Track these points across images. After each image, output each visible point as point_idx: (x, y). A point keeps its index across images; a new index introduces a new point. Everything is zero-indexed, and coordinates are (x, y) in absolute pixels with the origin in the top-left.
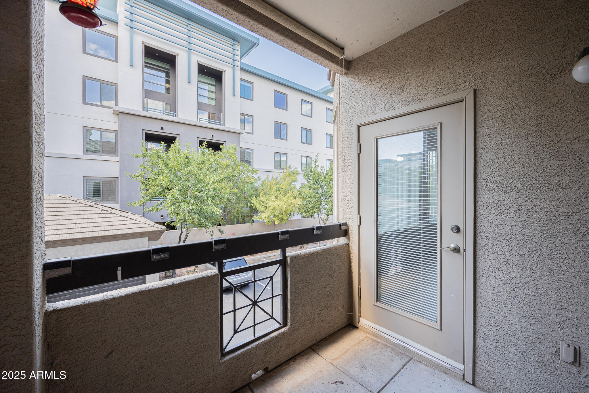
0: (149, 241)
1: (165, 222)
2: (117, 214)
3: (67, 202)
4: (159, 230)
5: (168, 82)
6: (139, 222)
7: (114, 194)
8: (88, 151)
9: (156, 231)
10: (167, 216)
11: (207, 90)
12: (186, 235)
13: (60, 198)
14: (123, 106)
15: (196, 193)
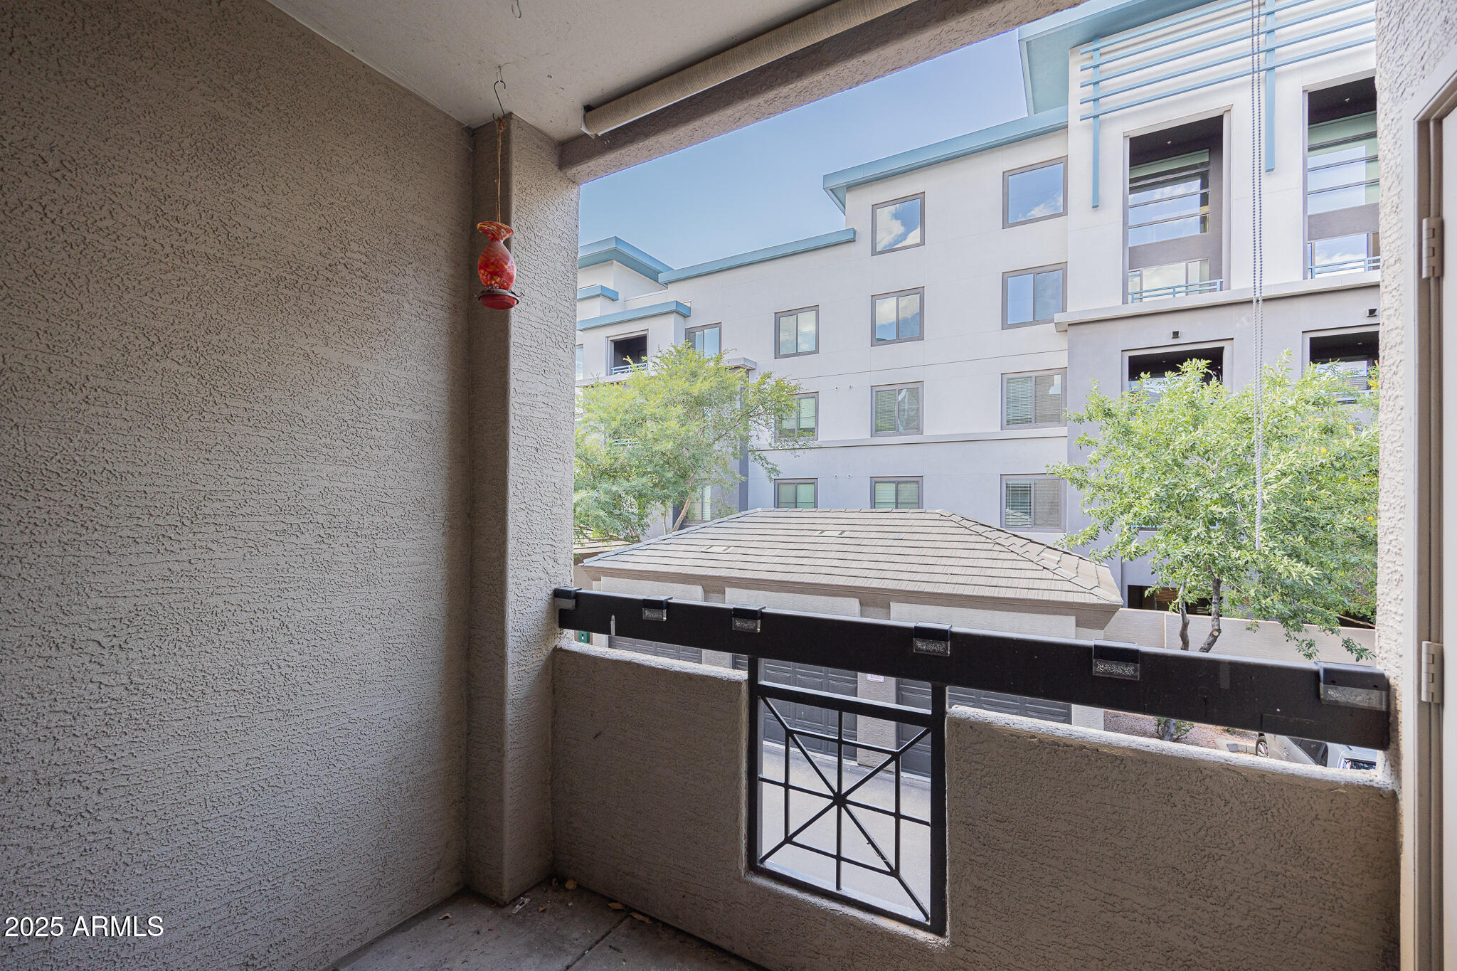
0: (1077, 626)
1: (1146, 588)
2: (1020, 553)
3: (947, 524)
4: (1101, 604)
5: (1204, 200)
6: (1059, 578)
7: (1058, 511)
8: (1010, 422)
9: (1094, 605)
10: (1153, 573)
11: (1360, 160)
12: (1211, 634)
13: (938, 517)
14: (1078, 307)
15: (1213, 508)
